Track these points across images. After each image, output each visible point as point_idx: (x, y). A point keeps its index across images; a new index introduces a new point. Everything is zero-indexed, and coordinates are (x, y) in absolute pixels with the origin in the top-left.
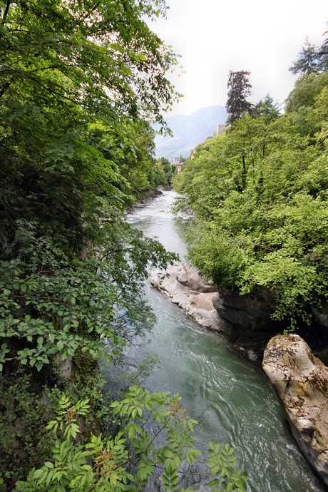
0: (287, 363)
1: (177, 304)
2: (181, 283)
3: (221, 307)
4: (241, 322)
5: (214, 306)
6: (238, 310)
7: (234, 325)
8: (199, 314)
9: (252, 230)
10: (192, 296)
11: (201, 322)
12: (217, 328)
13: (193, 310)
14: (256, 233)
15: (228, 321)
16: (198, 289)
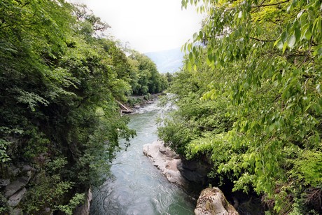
0: (208, 208)
1: (157, 166)
2: (161, 152)
3: (181, 168)
4: (194, 180)
5: (178, 168)
6: (192, 171)
7: (191, 182)
8: (169, 174)
9: (200, 117)
10: (167, 161)
11: (169, 179)
12: (180, 183)
13: (166, 171)
14: (201, 119)
15: (186, 179)
16: (172, 157)
